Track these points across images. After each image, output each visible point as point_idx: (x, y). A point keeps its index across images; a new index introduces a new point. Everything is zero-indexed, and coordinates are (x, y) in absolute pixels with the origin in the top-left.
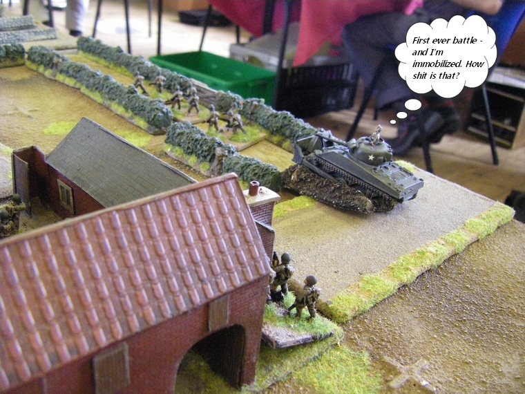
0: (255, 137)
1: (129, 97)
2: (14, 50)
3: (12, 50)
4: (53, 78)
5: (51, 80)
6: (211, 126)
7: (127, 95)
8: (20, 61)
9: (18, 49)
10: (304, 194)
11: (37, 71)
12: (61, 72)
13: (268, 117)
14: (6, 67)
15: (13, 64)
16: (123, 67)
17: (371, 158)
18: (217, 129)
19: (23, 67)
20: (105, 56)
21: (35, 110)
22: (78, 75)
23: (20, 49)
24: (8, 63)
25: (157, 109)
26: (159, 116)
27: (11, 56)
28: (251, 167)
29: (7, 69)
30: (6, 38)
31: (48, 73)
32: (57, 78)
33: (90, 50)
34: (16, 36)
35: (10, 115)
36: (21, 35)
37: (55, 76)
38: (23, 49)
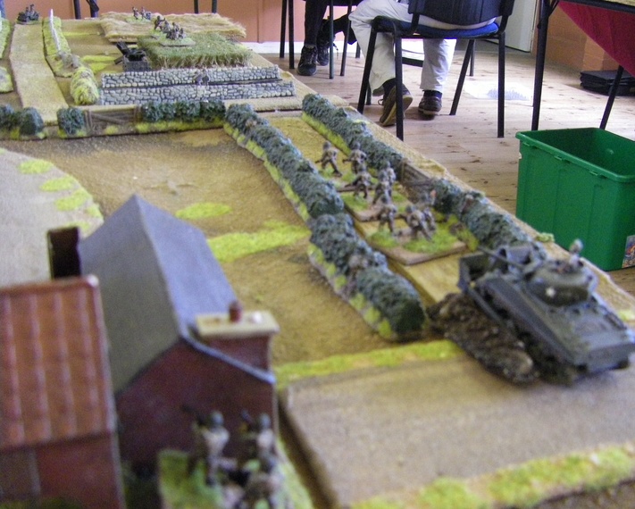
0: (443, 247)
1: (298, 175)
2: (211, 108)
3: (208, 108)
4: (243, 146)
5: (240, 148)
6: (382, 224)
7: (297, 173)
8: (218, 123)
9: (216, 107)
10: (450, 338)
11: (231, 136)
12: (252, 138)
13: (479, 219)
14: (199, 129)
15: (208, 125)
16: (339, 136)
17: (550, 292)
18: (391, 230)
19: (220, 130)
20: (324, 120)
21: (187, 186)
22: (265, 144)
23: (219, 107)
24: (201, 124)
25: (319, 195)
26: (320, 205)
27: (206, 116)
28: (383, 288)
29: (199, 132)
30: (225, 93)
31: (240, 139)
32: (247, 147)
33: (312, 113)
34: (238, 91)
35: (153, 189)
36: (246, 89)
37: (245, 143)
38: (223, 107)
